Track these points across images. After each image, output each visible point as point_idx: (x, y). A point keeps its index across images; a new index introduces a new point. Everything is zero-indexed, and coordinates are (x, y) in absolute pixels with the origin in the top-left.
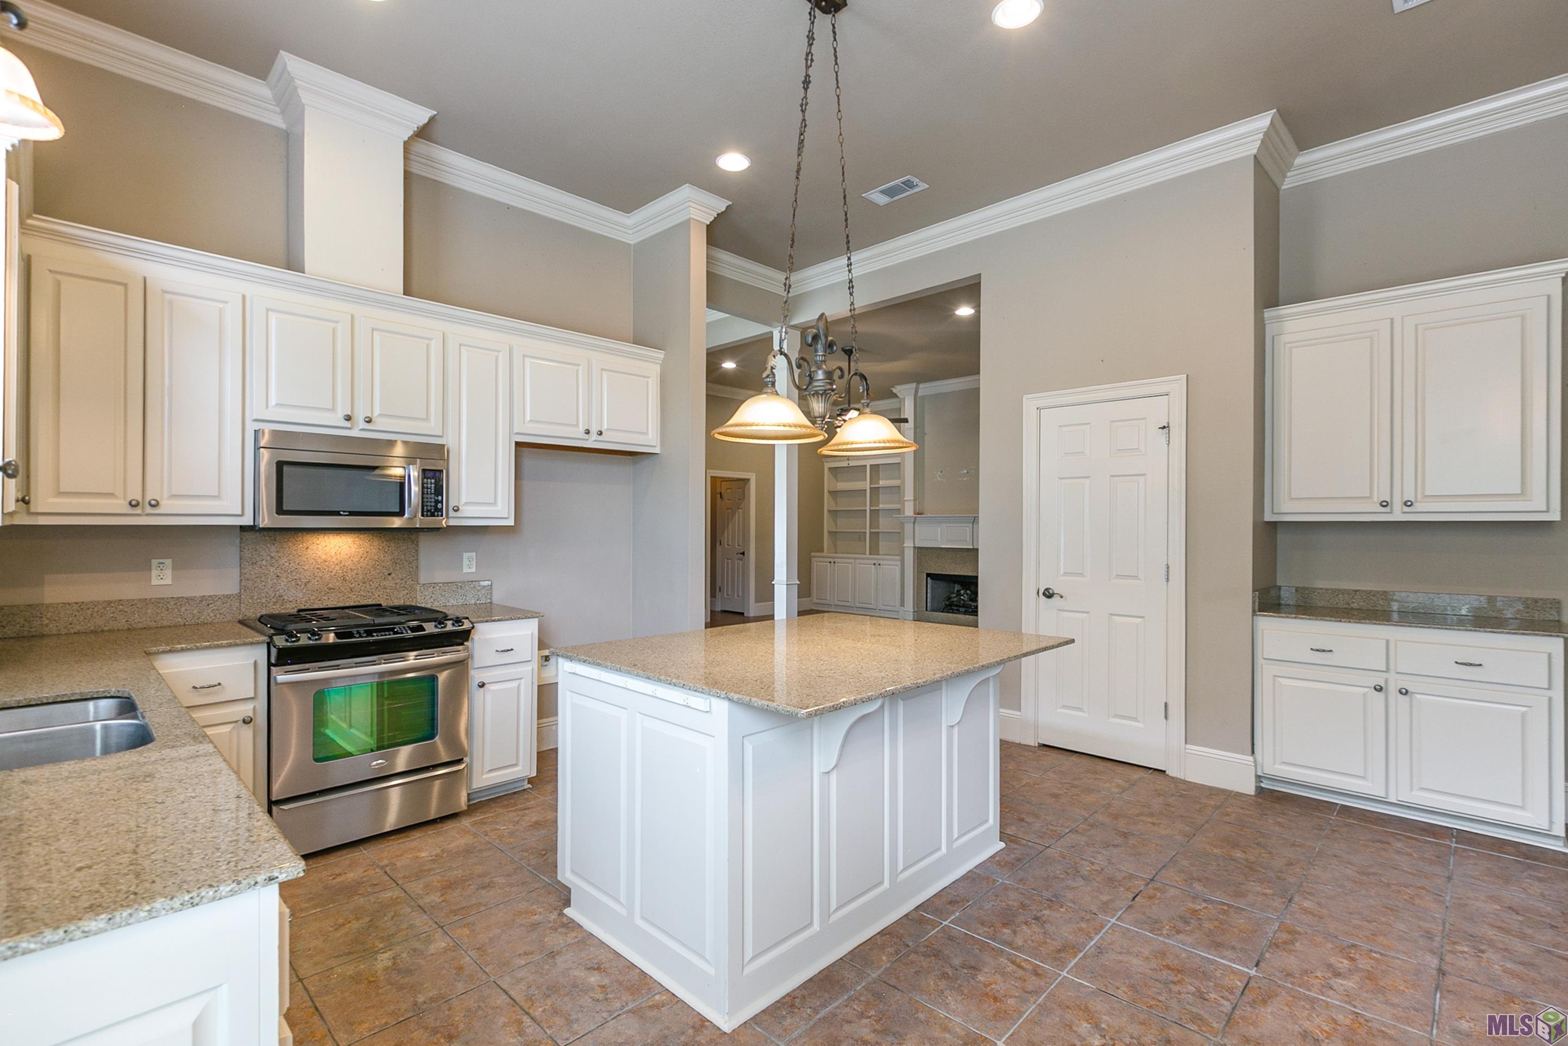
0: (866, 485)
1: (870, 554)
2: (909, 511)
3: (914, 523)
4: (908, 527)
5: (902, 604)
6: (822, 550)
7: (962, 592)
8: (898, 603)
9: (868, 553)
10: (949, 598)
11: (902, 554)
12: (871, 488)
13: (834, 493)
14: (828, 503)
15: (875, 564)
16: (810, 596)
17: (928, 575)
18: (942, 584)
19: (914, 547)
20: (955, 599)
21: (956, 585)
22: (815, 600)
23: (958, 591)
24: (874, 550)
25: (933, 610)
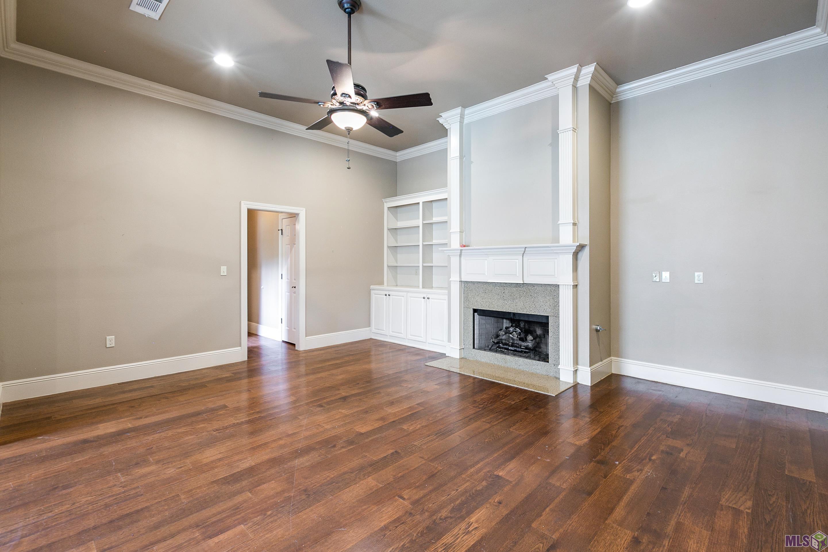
0: (419, 222)
1: (423, 287)
2: (455, 243)
3: (460, 256)
4: (455, 260)
5: (449, 341)
6: (381, 283)
7: (511, 329)
8: (446, 338)
9: (421, 286)
10: (498, 336)
11: (449, 288)
12: (423, 224)
13: (394, 231)
14: (388, 240)
15: (424, 298)
16: (370, 326)
17: (475, 311)
18: (491, 320)
19: (461, 281)
20: (504, 337)
21: (505, 321)
22: (374, 330)
23: (507, 328)
24: (427, 284)
25: (480, 348)
